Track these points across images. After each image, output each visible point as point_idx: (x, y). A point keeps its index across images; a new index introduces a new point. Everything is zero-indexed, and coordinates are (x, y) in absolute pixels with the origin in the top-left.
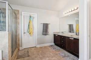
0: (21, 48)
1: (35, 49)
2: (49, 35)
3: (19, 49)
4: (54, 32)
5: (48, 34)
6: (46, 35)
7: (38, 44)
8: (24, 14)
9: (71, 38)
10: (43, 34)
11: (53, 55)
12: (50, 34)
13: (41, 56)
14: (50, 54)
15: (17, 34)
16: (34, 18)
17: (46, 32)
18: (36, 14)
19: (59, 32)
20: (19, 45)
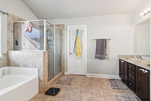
0: (66, 73)
1: (82, 78)
2: (108, 59)
3: (64, 74)
4: (119, 56)
5: (104, 58)
6: (101, 58)
7: (88, 73)
8: (70, 28)
9: (143, 70)
10: (96, 57)
11: (103, 94)
12: (110, 58)
13: (83, 89)
14: (99, 92)
15: (62, 54)
16: (82, 32)
17: (101, 54)
18: (86, 26)
19: (132, 57)
20: (64, 68)
